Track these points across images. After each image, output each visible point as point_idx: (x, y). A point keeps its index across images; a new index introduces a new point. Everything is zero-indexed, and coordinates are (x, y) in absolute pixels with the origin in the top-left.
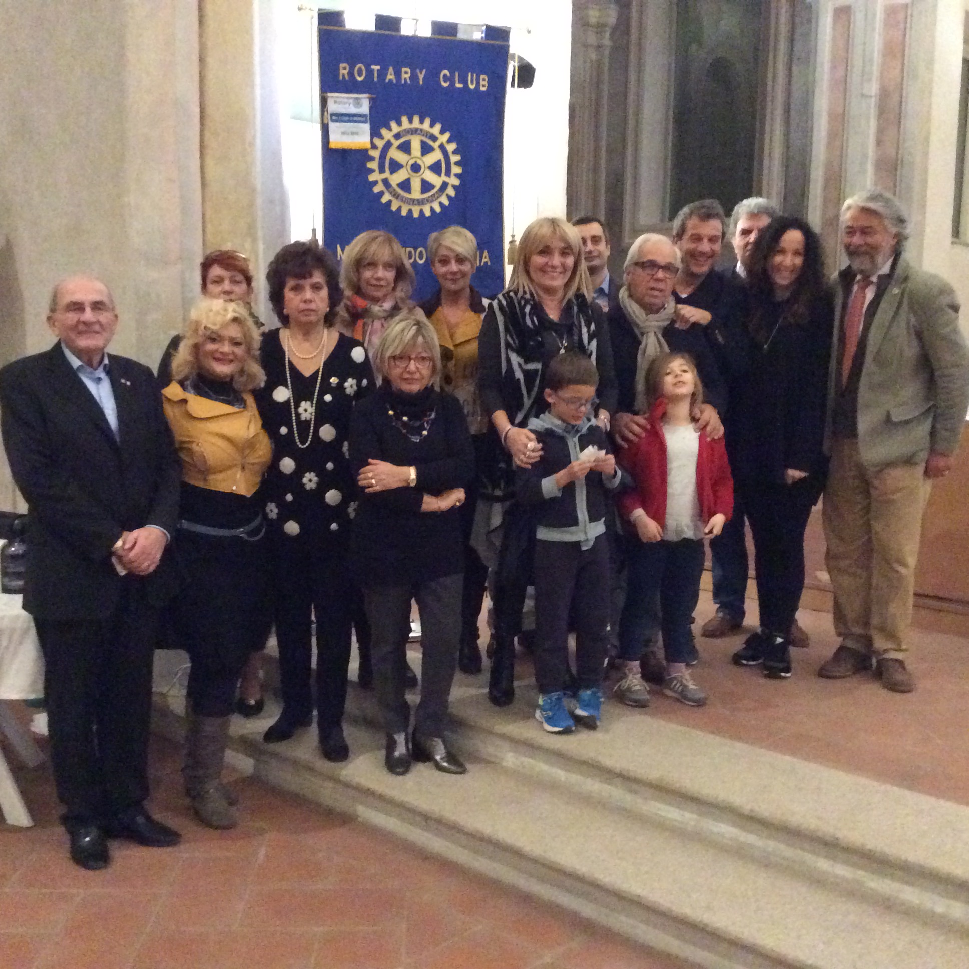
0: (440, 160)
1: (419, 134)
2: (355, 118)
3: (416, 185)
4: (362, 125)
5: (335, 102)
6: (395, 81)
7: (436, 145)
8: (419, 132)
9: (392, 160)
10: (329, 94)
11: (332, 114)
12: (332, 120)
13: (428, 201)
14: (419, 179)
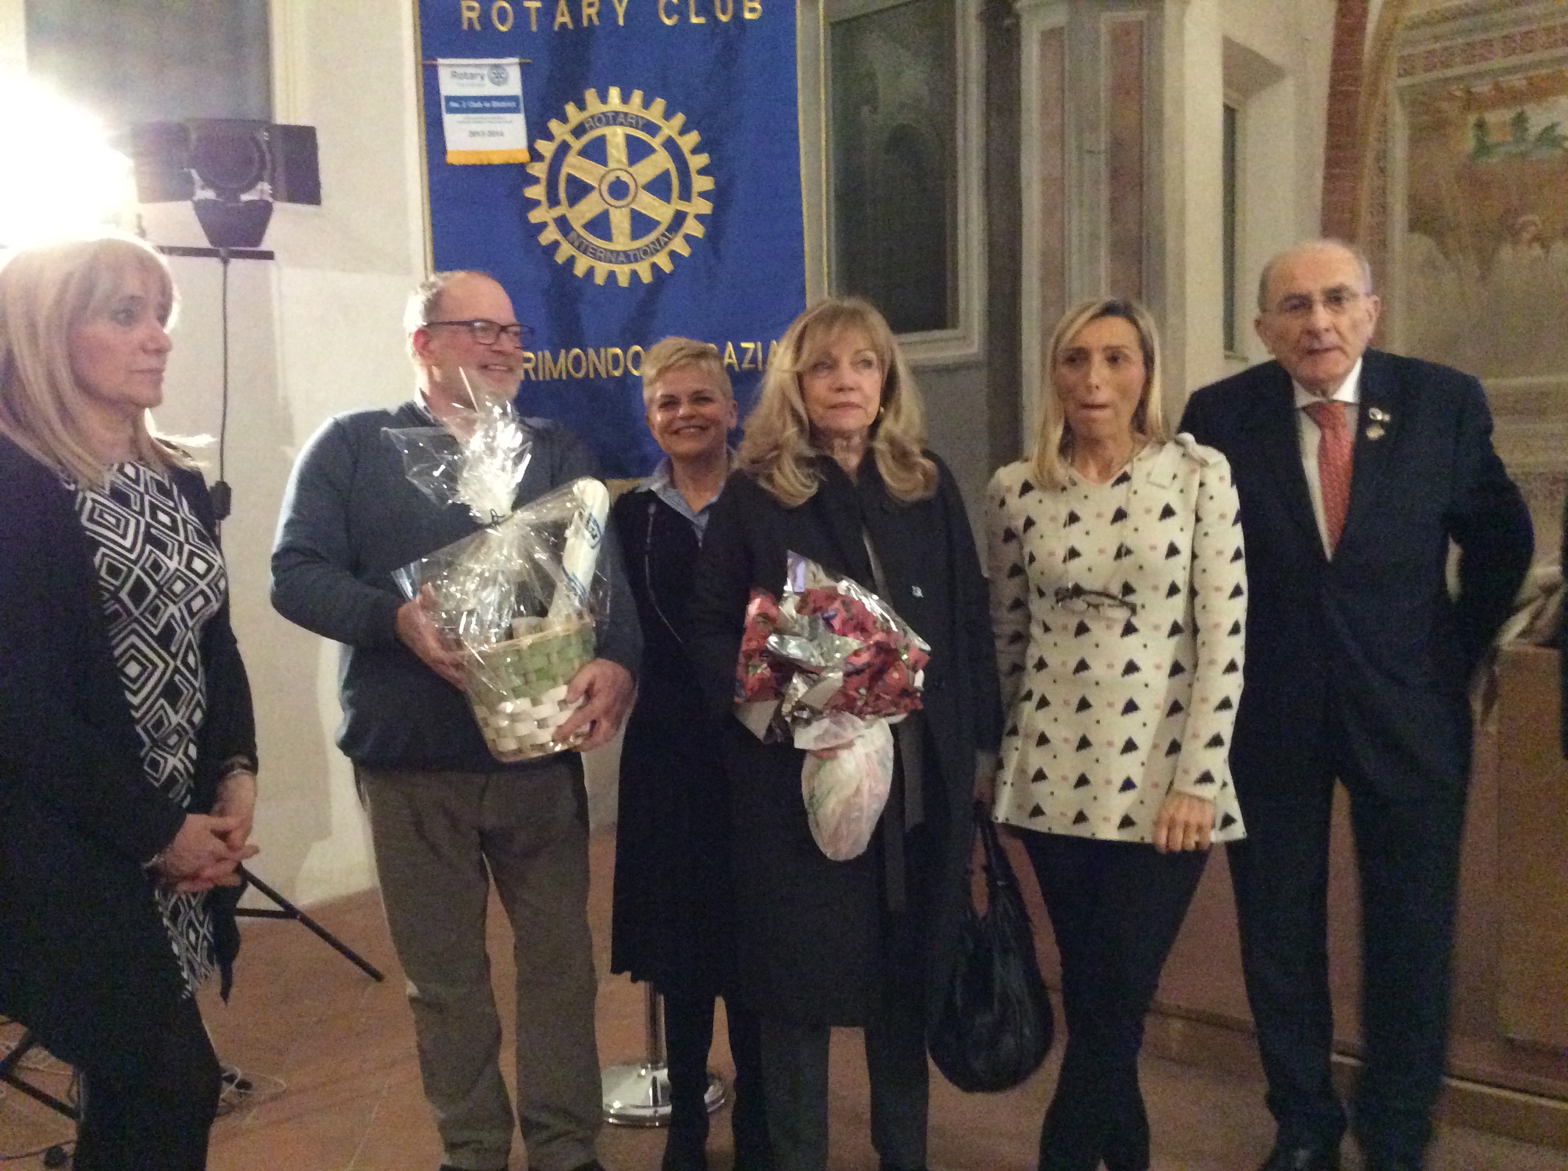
0: (666, 173)
1: (621, 124)
2: (499, 105)
3: (620, 221)
5: (454, 75)
6: (570, 25)
7: (656, 142)
8: (621, 119)
9: (572, 180)
10: (440, 63)
11: (449, 99)
12: (451, 110)
13: (646, 252)
14: (626, 211)
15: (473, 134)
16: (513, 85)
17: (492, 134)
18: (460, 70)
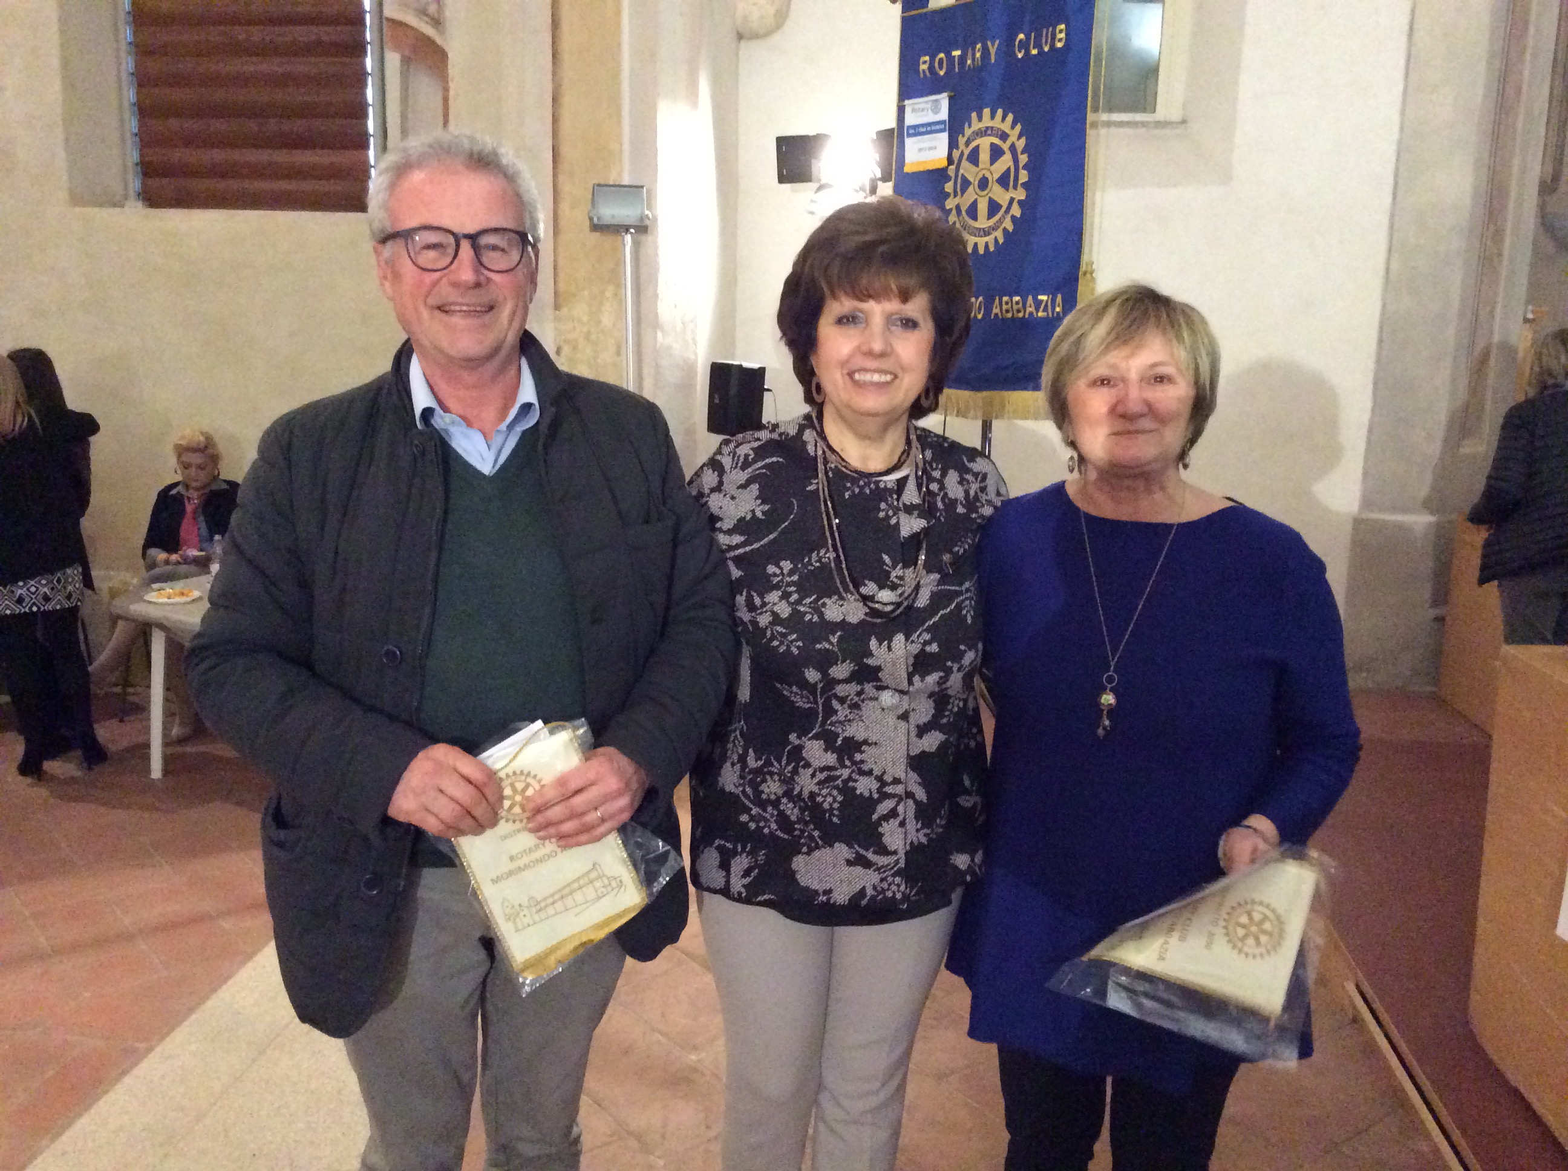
0: (1009, 169)
1: (989, 135)
2: (936, 128)
3: (983, 207)
4: (940, 135)
5: (913, 110)
6: (972, 66)
7: (1005, 147)
8: (989, 132)
9: (964, 177)
10: (905, 103)
11: (909, 127)
12: (909, 135)
13: (994, 228)
14: (987, 199)
15: (920, 150)
16: (944, 114)
17: (930, 149)
18: (916, 107)
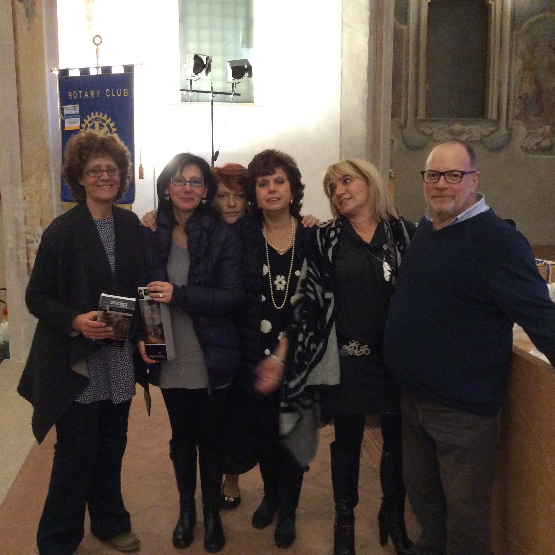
2: (74, 116)
4: (77, 118)
5: (67, 110)
6: (88, 97)
7: (105, 124)
8: (98, 119)
10: (64, 107)
11: (65, 115)
12: (66, 118)
15: (70, 123)
17: (73, 123)
18: (68, 108)
